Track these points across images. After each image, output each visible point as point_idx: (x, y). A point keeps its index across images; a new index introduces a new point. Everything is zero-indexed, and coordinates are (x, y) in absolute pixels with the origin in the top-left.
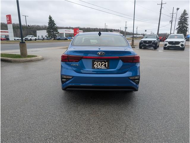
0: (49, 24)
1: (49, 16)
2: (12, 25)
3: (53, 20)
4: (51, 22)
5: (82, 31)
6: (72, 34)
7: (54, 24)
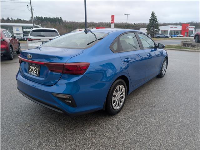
0: (150, 21)
1: (152, 12)
2: (114, 24)
3: (156, 17)
4: (153, 18)
5: (194, 27)
6: (179, 31)
7: (156, 21)
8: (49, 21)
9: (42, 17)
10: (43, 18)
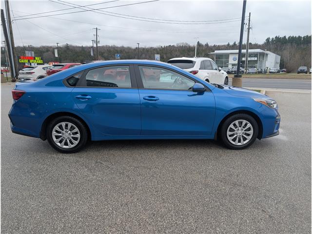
8: (295, 43)
9: (285, 37)
10: (287, 38)
